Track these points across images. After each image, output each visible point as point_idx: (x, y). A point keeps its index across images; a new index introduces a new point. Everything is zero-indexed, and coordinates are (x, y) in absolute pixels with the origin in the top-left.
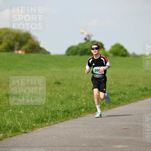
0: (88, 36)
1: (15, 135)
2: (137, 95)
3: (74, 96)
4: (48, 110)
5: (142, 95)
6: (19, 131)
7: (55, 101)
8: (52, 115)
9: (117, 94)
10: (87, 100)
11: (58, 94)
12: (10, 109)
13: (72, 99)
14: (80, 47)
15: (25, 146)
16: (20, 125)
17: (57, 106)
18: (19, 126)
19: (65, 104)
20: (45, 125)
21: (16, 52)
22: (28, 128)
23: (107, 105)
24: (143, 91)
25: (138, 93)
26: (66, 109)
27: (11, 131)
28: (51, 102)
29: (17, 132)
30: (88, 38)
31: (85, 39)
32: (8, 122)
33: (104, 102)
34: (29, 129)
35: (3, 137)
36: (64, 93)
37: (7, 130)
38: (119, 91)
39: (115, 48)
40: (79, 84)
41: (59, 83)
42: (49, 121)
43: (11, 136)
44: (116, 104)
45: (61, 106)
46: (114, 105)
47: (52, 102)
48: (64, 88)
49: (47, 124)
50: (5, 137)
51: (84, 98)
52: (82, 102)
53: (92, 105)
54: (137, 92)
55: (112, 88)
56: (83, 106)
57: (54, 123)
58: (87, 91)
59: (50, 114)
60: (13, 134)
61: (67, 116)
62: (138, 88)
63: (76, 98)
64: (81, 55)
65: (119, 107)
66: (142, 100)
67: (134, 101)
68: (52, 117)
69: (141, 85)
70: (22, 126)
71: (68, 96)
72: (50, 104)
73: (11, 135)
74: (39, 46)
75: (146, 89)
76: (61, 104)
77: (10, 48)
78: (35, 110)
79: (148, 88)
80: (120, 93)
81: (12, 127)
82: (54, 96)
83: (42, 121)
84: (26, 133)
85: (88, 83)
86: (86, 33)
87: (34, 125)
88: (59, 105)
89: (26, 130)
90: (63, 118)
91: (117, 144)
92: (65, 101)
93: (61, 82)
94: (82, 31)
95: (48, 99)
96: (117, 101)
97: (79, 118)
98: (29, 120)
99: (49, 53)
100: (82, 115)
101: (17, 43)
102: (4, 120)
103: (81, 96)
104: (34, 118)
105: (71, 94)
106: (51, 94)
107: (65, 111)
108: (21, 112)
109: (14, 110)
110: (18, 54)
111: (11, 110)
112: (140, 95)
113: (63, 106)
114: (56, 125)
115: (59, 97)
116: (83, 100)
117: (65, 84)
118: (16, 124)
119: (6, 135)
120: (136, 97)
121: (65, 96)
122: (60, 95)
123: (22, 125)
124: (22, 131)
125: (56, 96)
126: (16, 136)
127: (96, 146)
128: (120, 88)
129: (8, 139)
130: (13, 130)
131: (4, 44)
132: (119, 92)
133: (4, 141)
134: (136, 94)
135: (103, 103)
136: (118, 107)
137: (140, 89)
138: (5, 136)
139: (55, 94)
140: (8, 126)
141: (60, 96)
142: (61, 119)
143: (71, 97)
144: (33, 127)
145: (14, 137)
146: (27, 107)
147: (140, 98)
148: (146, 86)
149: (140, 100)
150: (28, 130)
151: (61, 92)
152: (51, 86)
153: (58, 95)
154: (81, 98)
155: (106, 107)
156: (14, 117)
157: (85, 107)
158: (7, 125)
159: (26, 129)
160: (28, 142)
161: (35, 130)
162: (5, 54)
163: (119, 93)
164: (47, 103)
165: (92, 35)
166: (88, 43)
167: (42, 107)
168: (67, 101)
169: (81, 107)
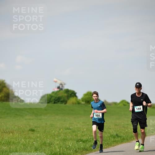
0: (61, 84)
2: (109, 141)
3: (48, 143)
5: (114, 142)
9: (89, 140)
10: (61, 147)
11: (32, 140)
13: (46, 146)
14: (53, 95)
19: (39, 150)
24: (114, 137)
25: (110, 139)
28: (26, 149)
30: (61, 87)
31: (59, 88)
33: (77, 148)
36: (38, 139)
39: (87, 96)
40: (52, 131)
41: (33, 130)
44: (88, 151)
46: (87, 151)
48: (38, 135)
51: (57, 144)
52: (55, 149)
53: (65, 151)
54: (108, 139)
55: (84, 135)
56: (56, 152)
58: (60, 137)
62: (109, 135)
63: (50, 144)
64: (55, 103)
65: (91, 153)
66: (113, 146)
67: (106, 147)
69: (112, 132)
71: (42, 143)
75: (117, 135)
76: (35, 151)
79: (119, 135)
82: (29, 143)
85: (61, 130)
86: (59, 82)
92: (39, 148)
93: (35, 129)
94: (55, 80)
95: (22, 146)
103: (54, 143)
105: (45, 141)
106: (25, 141)
112: (112, 142)
115: (33, 144)
116: (57, 147)
117: (39, 132)
120: (108, 144)
121: (39, 142)
122: (34, 141)
125: (31, 143)
134: (107, 140)
135: (76, 149)
136: (90, 153)
137: (111, 136)
139: (29, 141)
143: (45, 144)
147: (111, 144)
148: (118, 133)
149: (111, 146)
151: (35, 139)
152: (25, 133)
154: (55, 144)
155: (79, 153)
157: (58, 153)
163: (91, 139)
165: (65, 84)
166: (61, 91)
168: (41, 148)
169: (55, 153)
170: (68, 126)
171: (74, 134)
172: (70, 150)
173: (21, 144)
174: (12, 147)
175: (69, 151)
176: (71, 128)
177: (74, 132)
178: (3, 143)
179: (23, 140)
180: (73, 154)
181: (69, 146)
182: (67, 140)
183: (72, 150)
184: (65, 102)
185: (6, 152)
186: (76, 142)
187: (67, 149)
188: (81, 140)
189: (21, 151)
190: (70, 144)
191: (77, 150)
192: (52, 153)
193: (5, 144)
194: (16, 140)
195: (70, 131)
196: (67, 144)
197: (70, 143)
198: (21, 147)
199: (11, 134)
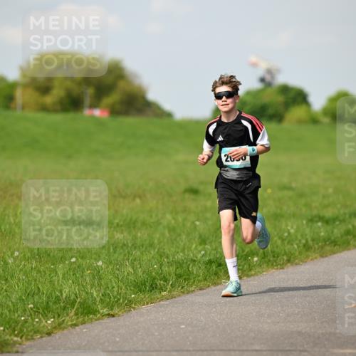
0: (269, 72)
1: (83, 323)
4: (167, 258)
6: (94, 312)
7: (184, 237)
8: (179, 271)
9: (341, 218)
11: (192, 217)
12: (72, 257)
14: (249, 99)
15: (110, 349)
16: (98, 296)
17: (189, 249)
18: (95, 299)
19: (211, 242)
20: (159, 296)
21: (87, 112)
22: (117, 304)
23: (316, 246)
26: (212, 257)
27: (73, 311)
28: (175, 240)
29: (90, 313)
30: (268, 78)
31: (262, 80)
32: (68, 290)
33: (309, 239)
34: (119, 305)
35: (55, 328)
36: (208, 215)
37: (64, 308)
38: (346, 211)
41: (194, 191)
42: (169, 286)
43: (76, 325)
44: (339, 245)
45: (200, 248)
46: (335, 246)
47: (178, 239)
48: (209, 204)
49: (164, 293)
50: (59, 326)
53: (277, 247)
55: (329, 205)
56: (255, 249)
57: (183, 293)
59: (172, 269)
60: (80, 320)
61: (216, 274)
65: (346, 252)
68: (179, 276)
70: (101, 299)
72: (173, 243)
73: (74, 322)
74: (143, 98)
76: (201, 244)
77: (73, 103)
78: (135, 260)
80: (350, 217)
81: (76, 302)
83: (153, 287)
84: (113, 316)
85: (269, 191)
86: (263, 66)
87: (133, 296)
88: (194, 246)
89: (112, 310)
90: (205, 279)
91: (341, 346)
92: (211, 237)
93: (201, 188)
94: (253, 59)
95: (167, 234)
96: (342, 236)
97: (245, 278)
98: (121, 284)
99: (169, 115)
100: (253, 272)
101: (90, 91)
102: (56, 283)
104: (132, 278)
106: (174, 218)
107: (210, 262)
108: (100, 263)
109: (82, 258)
110: (93, 117)
111: (73, 260)
113: (204, 249)
114: (188, 297)
115: (195, 226)
117: (209, 195)
118: (87, 293)
119: (61, 320)
121: (210, 223)
122: (198, 220)
123: (103, 295)
124: (101, 311)
125: (189, 224)
126: (88, 325)
127: (289, 350)
128: (348, 203)
129: (65, 331)
130: (80, 310)
131: (57, 93)
132: (345, 214)
133: (58, 335)
135: (307, 241)
136: (343, 250)
138: (60, 324)
139: (185, 220)
140: (68, 297)
141: (197, 223)
142: (200, 281)
144: (130, 302)
145: (80, 326)
146: (115, 252)
150: (116, 310)
151: (200, 215)
152: (174, 199)
153: (193, 223)
155: (314, 251)
156: (82, 277)
157: (261, 252)
158: (64, 295)
159: (113, 306)
160: (118, 339)
161: (134, 308)
162: (58, 118)
163: (347, 216)
164: (165, 240)
165: (279, 71)
166: (269, 90)
167: (152, 252)
168: (216, 237)
169: (251, 251)
170: (285, 180)
171: (303, 201)
172: (292, 245)
173: (164, 227)
174: (139, 234)
175: (288, 248)
176: (294, 185)
177: (301, 195)
178: (115, 225)
179: (169, 216)
180: (299, 252)
181: (289, 233)
182: (282, 216)
183: (297, 244)
184: (278, 117)
185: (125, 248)
186: (307, 223)
187: (283, 240)
188: (321, 219)
189: (162, 244)
190: (292, 227)
191: (310, 243)
192: (243, 251)
193: (121, 226)
194: (151, 216)
195: (290, 193)
196: (283, 226)
197: (290, 224)
198: (163, 234)
199: (138, 201)
